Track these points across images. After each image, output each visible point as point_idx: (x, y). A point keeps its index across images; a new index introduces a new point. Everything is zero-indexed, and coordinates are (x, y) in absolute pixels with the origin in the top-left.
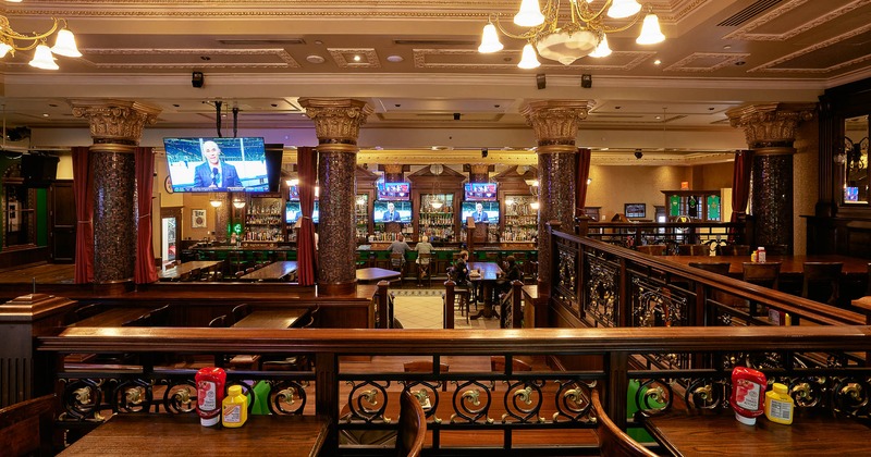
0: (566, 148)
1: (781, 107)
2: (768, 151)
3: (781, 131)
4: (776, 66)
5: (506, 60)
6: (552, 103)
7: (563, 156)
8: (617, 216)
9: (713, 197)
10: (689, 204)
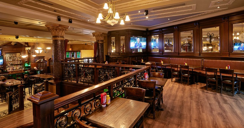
0: (62, 39)
1: (103, 33)
2: (100, 42)
3: (102, 39)
4: (106, 26)
5: (54, 11)
6: (60, 25)
7: (61, 41)
8: (51, 58)
9: (78, 52)
10: (72, 54)
